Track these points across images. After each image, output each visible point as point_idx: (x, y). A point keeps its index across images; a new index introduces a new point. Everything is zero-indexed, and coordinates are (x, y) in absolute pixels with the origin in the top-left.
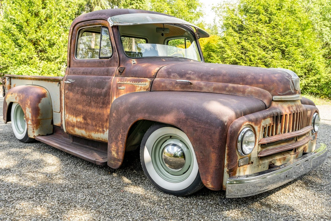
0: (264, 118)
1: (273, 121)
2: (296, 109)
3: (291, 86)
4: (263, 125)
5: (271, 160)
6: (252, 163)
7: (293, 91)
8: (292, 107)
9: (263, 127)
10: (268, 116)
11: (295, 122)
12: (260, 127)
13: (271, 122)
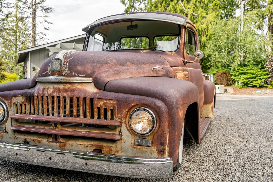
0: (16, 96)
1: (26, 100)
2: (53, 92)
3: (48, 68)
4: (14, 102)
5: (25, 137)
6: (8, 133)
7: (49, 73)
8: (48, 89)
9: (14, 103)
10: (19, 94)
11: (50, 106)
12: (11, 103)
13: (23, 101)
